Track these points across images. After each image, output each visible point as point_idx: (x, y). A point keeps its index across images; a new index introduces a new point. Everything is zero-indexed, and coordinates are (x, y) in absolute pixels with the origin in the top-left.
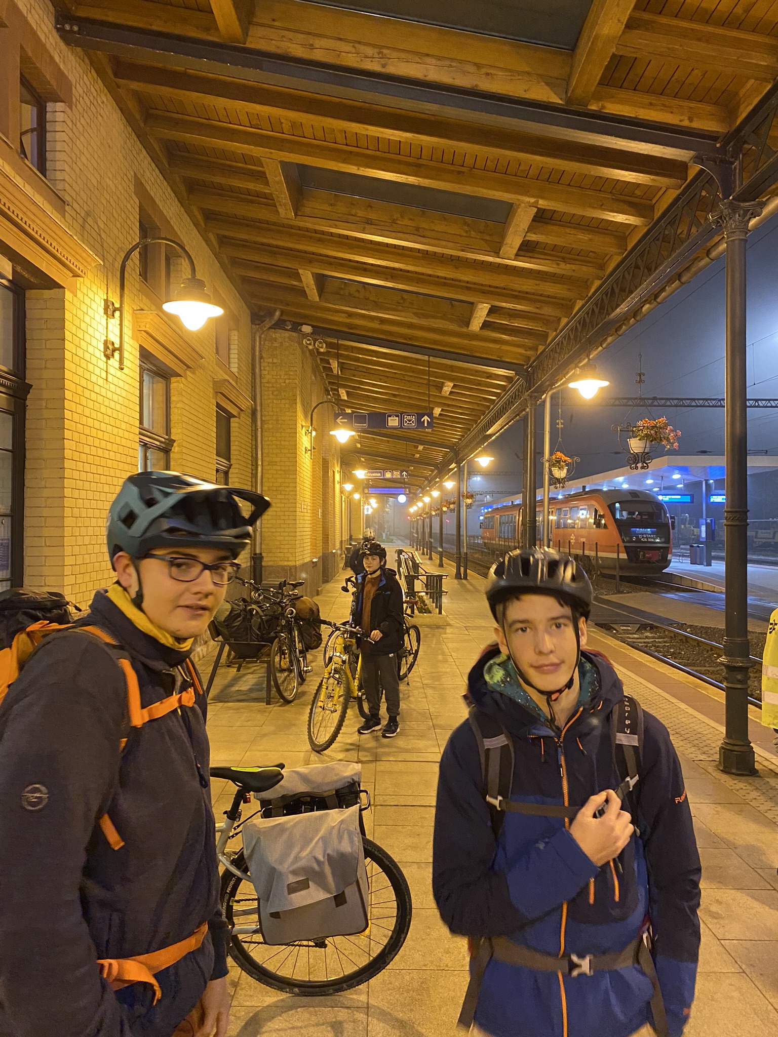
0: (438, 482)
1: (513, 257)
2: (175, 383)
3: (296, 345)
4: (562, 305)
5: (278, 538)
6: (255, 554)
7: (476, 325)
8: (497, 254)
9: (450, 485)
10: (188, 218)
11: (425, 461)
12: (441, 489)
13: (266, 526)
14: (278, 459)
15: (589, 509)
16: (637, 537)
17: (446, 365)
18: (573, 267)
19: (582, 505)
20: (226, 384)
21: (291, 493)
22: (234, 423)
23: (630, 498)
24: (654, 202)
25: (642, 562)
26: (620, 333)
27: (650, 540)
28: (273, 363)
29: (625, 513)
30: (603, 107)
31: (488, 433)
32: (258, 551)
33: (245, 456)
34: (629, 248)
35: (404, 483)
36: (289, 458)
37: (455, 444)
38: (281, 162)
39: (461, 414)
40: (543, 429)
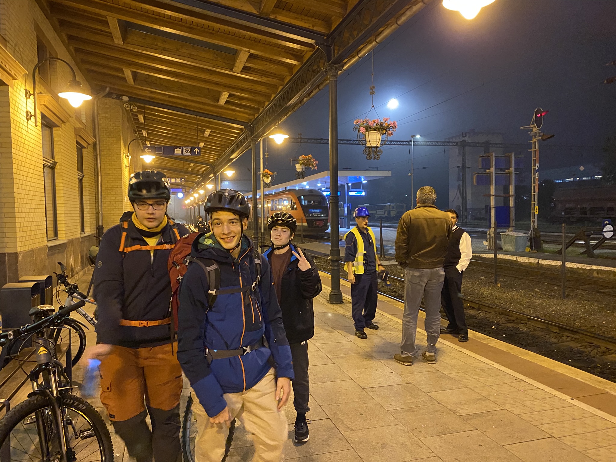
0: (203, 185)
1: (240, 73)
2: (56, 131)
3: (119, 107)
4: (266, 95)
5: (112, 217)
6: (99, 226)
7: (222, 102)
8: (231, 70)
9: (210, 186)
10: (59, 38)
11: (194, 173)
12: (205, 189)
13: (104, 210)
14: (110, 172)
15: (288, 200)
16: (312, 214)
17: (206, 121)
18: (270, 79)
19: (285, 197)
20: (83, 130)
21: (119, 191)
22: (85, 152)
23: (308, 194)
24: (303, 54)
25: (315, 227)
26: (295, 110)
27: (318, 215)
28: (105, 117)
29: (306, 202)
30: (276, 17)
31: (231, 157)
32: (100, 224)
33: (92, 170)
34: (294, 73)
35: (182, 185)
36: (117, 171)
37: (213, 163)
38: (117, 19)
39: (215, 146)
40: (259, 157)
